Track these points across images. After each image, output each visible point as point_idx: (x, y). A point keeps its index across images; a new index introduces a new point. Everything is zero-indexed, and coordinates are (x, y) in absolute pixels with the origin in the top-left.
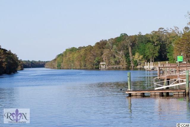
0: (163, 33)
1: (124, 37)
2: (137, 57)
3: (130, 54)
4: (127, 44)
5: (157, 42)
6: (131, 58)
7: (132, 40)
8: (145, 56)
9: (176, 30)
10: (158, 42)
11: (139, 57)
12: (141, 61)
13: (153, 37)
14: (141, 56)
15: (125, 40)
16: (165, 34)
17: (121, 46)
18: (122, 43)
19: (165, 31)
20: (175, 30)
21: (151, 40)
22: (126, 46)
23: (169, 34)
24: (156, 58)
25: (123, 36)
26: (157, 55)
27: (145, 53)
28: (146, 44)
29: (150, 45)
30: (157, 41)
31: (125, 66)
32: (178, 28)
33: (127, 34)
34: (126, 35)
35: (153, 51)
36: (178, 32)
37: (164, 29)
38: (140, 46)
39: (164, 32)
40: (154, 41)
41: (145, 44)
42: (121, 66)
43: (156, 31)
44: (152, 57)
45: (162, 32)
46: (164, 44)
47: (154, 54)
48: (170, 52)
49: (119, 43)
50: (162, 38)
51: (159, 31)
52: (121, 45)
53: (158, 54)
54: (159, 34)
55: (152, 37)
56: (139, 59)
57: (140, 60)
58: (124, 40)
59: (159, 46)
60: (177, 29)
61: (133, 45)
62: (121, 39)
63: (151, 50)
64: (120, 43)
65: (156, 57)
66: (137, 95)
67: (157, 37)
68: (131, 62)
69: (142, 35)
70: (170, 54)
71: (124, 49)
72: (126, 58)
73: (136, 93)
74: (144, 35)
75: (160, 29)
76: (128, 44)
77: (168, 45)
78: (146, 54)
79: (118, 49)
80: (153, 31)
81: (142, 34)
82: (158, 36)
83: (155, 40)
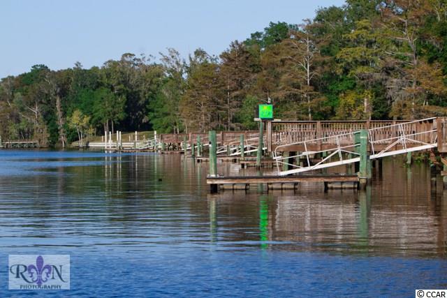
0: (132, 65)
1: (40, 73)
2: (77, 119)
3: (59, 114)
4: (49, 91)
5: (119, 87)
6: (61, 122)
7: (61, 81)
8: (93, 117)
9: (173, 57)
10: (122, 86)
11: (81, 121)
12: (86, 131)
13: (110, 74)
14: (87, 119)
15: (42, 82)
16: (136, 67)
17: (35, 96)
18: (37, 88)
19: (135, 62)
20: (170, 57)
21: (105, 81)
22: (47, 95)
23: (147, 69)
24: (119, 123)
25: (38, 71)
26: (121, 116)
27: (93, 111)
28: (94, 90)
29: (104, 92)
30: (119, 84)
31: (45, 142)
32: (177, 53)
33: (47, 67)
34: (44, 68)
35: (113, 107)
36: (177, 63)
37: (133, 58)
38: (81, 96)
39: (134, 64)
40: (114, 85)
41: (92, 91)
42: (37, 141)
43: (116, 60)
44: (110, 122)
45: (129, 63)
46: (136, 92)
47: (114, 114)
48: (156, 109)
49: (30, 87)
50: (131, 77)
51: (123, 61)
52: (33, 92)
53: (125, 114)
54: (124, 69)
55: (108, 76)
56: (80, 124)
57: (83, 128)
58: (40, 80)
59: (124, 97)
60: (174, 54)
61: (63, 93)
62: (33, 78)
63: (107, 105)
64: (32, 86)
65: (119, 121)
66: (236, 189)
67: (119, 74)
68: (61, 133)
69: (85, 70)
70: (156, 114)
71: (41, 102)
72: (47, 122)
73: (234, 184)
74: (90, 70)
75: (126, 55)
76: (51, 91)
77: (145, 93)
78: (97, 114)
79: (27, 103)
80: (109, 61)
81: (82, 68)
82: (122, 73)
83: (114, 82)
